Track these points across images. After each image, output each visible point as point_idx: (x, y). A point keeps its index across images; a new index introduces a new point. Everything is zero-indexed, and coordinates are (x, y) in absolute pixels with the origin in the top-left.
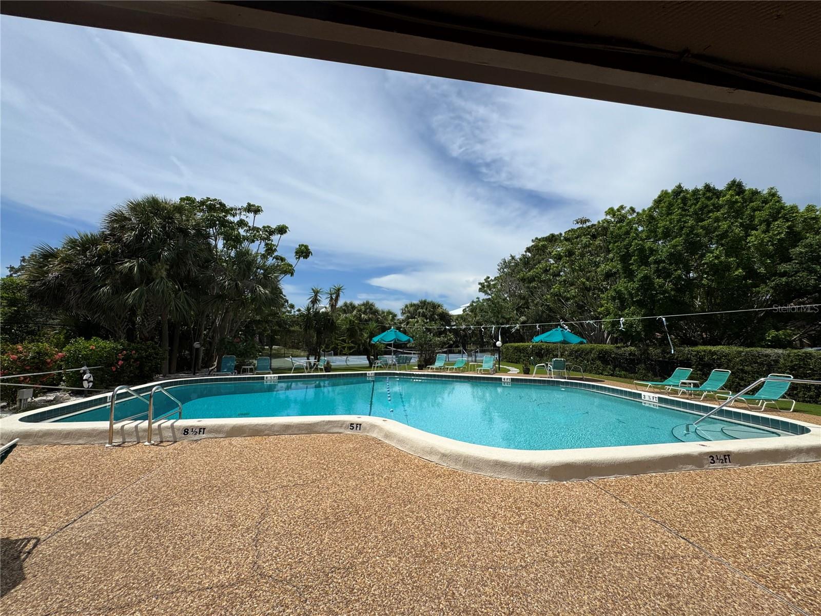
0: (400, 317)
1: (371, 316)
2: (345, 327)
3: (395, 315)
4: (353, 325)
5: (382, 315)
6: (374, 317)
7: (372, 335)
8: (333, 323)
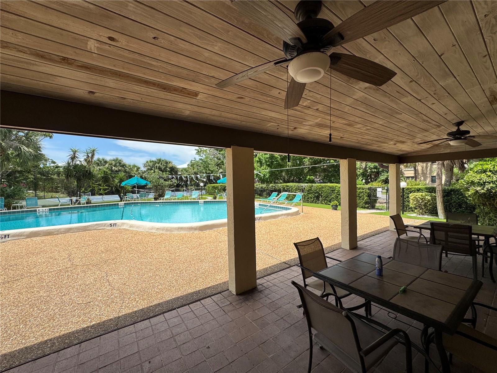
0: (143, 169)
1: (120, 168)
2: (100, 175)
3: (139, 168)
4: (107, 174)
5: (129, 168)
6: (123, 169)
7: (121, 181)
8: (90, 173)
